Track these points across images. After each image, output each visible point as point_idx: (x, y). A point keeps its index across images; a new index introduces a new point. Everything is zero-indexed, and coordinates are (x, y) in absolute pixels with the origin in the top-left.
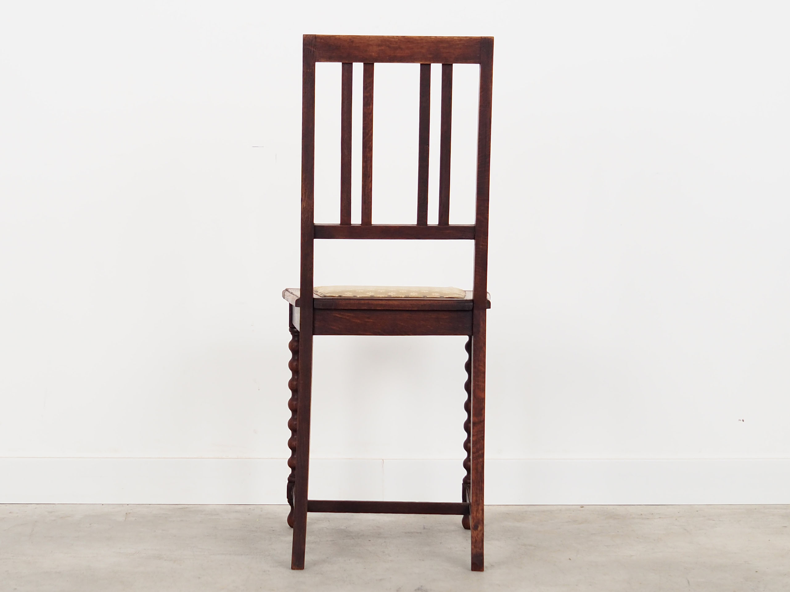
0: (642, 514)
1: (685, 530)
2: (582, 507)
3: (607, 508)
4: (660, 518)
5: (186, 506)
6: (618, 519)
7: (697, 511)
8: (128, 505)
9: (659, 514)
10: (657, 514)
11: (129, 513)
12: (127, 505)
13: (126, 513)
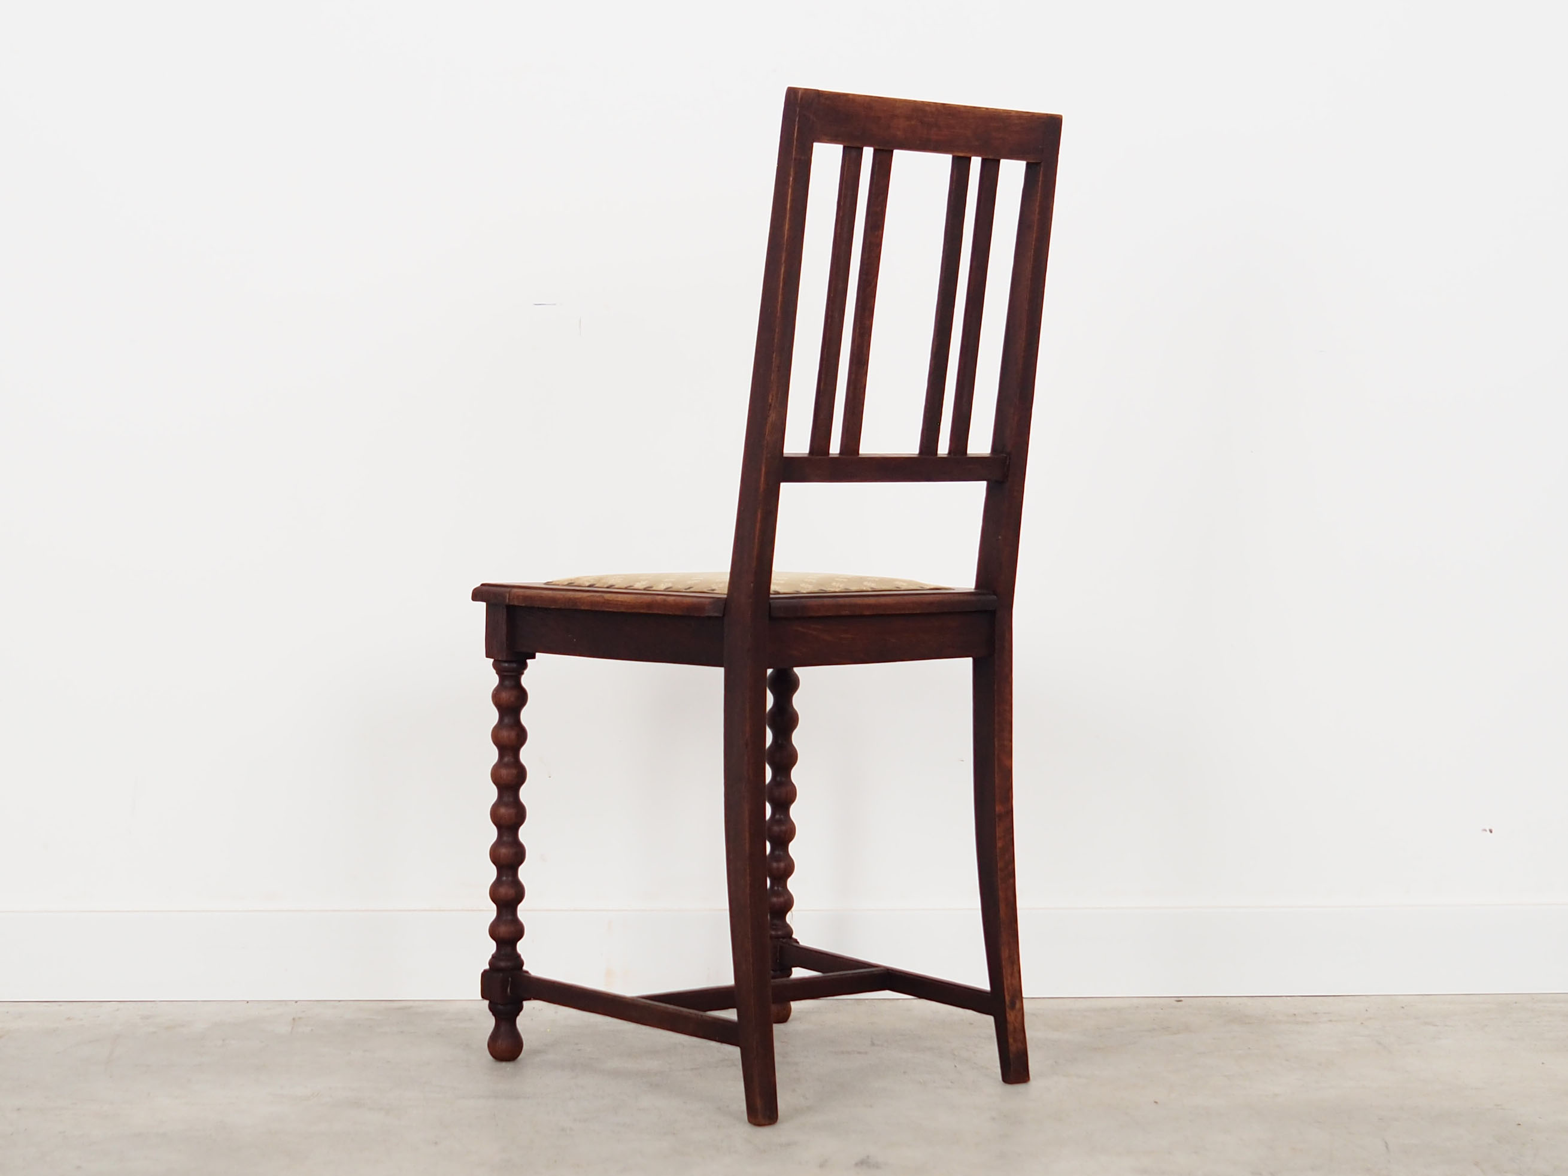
0: (1295, 1015)
1: (1379, 1043)
2: (1179, 1000)
3: (1227, 1003)
4: (1331, 1021)
5: (410, 1004)
6: (1249, 1023)
7: (1403, 1007)
8: (296, 1002)
9: (1329, 1013)
10: (1325, 1013)
11: (300, 1018)
12: (294, 1003)
13: (294, 1019)
